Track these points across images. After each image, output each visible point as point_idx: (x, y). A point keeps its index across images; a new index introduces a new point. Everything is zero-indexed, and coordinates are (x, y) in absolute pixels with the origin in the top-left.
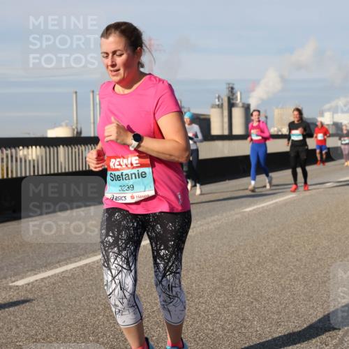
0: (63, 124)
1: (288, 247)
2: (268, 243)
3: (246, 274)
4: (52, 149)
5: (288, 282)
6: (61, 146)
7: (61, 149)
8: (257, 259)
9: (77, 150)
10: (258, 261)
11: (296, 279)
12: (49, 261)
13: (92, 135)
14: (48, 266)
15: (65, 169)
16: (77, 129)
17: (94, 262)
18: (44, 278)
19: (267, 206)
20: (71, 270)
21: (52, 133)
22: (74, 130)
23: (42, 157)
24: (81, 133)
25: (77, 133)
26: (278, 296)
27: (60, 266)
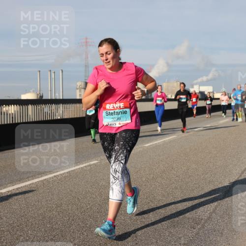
0: (31, 91)
1: (171, 169)
2: (159, 166)
3: (145, 185)
4: (24, 107)
5: (171, 190)
6: (30, 105)
7: (30, 107)
8: (152, 176)
9: (40, 107)
10: (153, 177)
11: (176, 188)
12: (21, 177)
13: (50, 98)
14: (21, 180)
15: (32, 119)
16: (40, 94)
17: (50, 178)
18: (19, 188)
19: (159, 143)
20: (36, 183)
21: (24, 97)
22: (38, 95)
23: (18, 112)
24: (42, 97)
25: (40, 96)
26: (165, 199)
27: (29, 180)
